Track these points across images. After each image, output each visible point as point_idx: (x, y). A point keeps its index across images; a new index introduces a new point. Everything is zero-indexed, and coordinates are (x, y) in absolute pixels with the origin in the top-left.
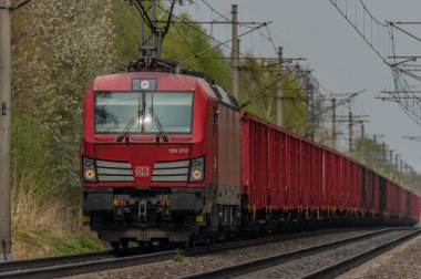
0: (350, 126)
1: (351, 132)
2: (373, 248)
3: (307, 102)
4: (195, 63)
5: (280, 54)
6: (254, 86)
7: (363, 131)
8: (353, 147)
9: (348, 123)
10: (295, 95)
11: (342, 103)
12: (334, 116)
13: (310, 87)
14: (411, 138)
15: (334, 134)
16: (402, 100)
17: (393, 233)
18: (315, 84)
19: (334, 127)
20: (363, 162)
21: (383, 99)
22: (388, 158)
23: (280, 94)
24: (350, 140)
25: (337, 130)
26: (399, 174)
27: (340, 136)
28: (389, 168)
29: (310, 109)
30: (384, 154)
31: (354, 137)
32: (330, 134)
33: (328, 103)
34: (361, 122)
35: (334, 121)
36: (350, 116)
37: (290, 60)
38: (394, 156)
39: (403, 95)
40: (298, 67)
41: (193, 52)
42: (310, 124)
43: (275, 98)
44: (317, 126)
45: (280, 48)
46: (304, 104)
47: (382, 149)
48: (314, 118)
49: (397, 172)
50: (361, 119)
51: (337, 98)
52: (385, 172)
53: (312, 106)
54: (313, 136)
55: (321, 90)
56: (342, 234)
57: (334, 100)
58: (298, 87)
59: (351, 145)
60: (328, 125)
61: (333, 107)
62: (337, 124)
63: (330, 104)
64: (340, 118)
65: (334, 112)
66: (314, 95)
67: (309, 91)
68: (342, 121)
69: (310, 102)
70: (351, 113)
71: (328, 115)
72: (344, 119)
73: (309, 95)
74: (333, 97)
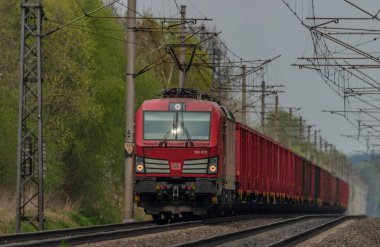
0: (263, 97)
1: (263, 105)
2: (288, 237)
3: (214, 69)
4: (85, 23)
5: (183, 13)
6: (153, 50)
7: (277, 103)
8: (266, 122)
9: (260, 94)
10: (200, 62)
11: (254, 70)
12: (244, 85)
13: (217, 53)
14: (332, 112)
15: (244, 107)
16: (322, 68)
17: (311, 221)
18: (223, 49)
19: (244, 99)
20: (276, 139)
21: (301, 66)
22: (306, 134)
24: (263, 113)
25: (247, 102)
26: (318, 154)
27: (253, 110)
28: (306, 147)
29: (216, 77)
30: (301, 130)
31: (267, 110)
32: (239, 107)
33: (237, 71)
34: (274, 92)
35: (244, 91)
36: (263, 86)
37: (194, 21)
38: (312, 133)
39: (322, 62)
40: (203, 28)
41: (83, 10)
42: (216, 94)
44: (225, 98)
45: (183, 7)
46: (211, 70)
47: (298, 124)
48: (221, 88)
49: (315, 151)
50: (275, 89)
51: (248, 65)
52: (302, 151)
53: (219, 74)
55: (229, 55)
56: (253, 222)
57: (244, 67)
58: (203, 52)
59: (263, 119)
60: (237, 96)
61: (243, 75)
62: (247, 94)
63: (240, 71)
64: (251, 88)
65: (244, 80)
66: (222, 61)
67: (216, 57)
68: (253, 91)
69: (217, 69)
70: (263, 83)
71: (238, 84)
72: (255, 89)
73: (216, 62)
74: (243, 64)
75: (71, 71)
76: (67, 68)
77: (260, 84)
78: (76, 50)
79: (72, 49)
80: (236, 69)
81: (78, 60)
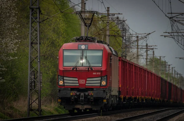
0: (147, 51)
1: (147, 55)
3: (123, 38)
4: (60, 16)
5: (108, 11)
7: (154, 54)
8: (148, 63)
9: (145, 50)
10: (116, 34)
11: (142, 38)
12: (138, 46)
13: (124, 30)
14: (180, 58)
15: (138, 56)
16: (176, 37)
17: (170, 111)
18: (127, 28)
19: (138, 52)
20: (153, 71)
21: (165, 36)
22: (168, 69)
23: (108, 33)
24: (146, 59)
25: (139, 53)
26: (174, 78)
27: (142, 57)
28: (168, 75)
29: (124, 41)
30: (165, 67)
31: (148, 57)
32: (135, 55)
33: (134, 39)
34: (152, 49)
35: (138, 48)
36: (147, 46)
37: (114, 15)
38: (170, 68)
39: (176, 34)
40: (118, 18)
41: (60, 10)
42: (124, 50)
43: (105, 36)
44: (129, 51)
45: (108, 8)
46: (121, 38)
47: (164, 64)
48: (127, 47)
49: (172, 77)
51: (140, 36)
52: (166, 77)
53: (125, 40)
54: (126, 57)
55: (130, 31)
56: (142, 111)
57: (137, 37)
58: (118, 29)
59: (147, 61)
60: (134, 51)
61: (137, 41)
62: (139, 50)
63: (136, 39)
64: (141, 47)
65: (138, 43)
66: (127, 34)
67: (124, 32)
68: (142, 48)
69: (124, 38)
70: (147, 44)
71: (135, 45)
72: (143, 47)
73: (124, 34)
74: (137, 35)
75: (54, 39)
76: (52, 37)
77: (145, 45)
78: (56, 29)
79: (54, 28)
80: (133, 38)
81: (57, 34)
